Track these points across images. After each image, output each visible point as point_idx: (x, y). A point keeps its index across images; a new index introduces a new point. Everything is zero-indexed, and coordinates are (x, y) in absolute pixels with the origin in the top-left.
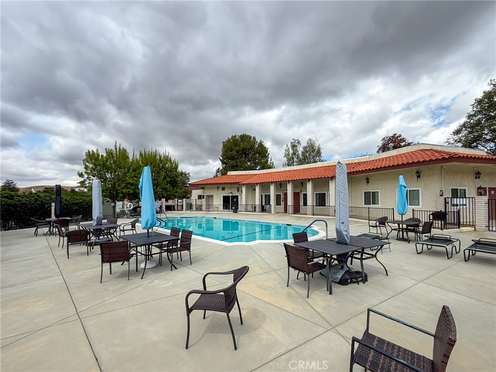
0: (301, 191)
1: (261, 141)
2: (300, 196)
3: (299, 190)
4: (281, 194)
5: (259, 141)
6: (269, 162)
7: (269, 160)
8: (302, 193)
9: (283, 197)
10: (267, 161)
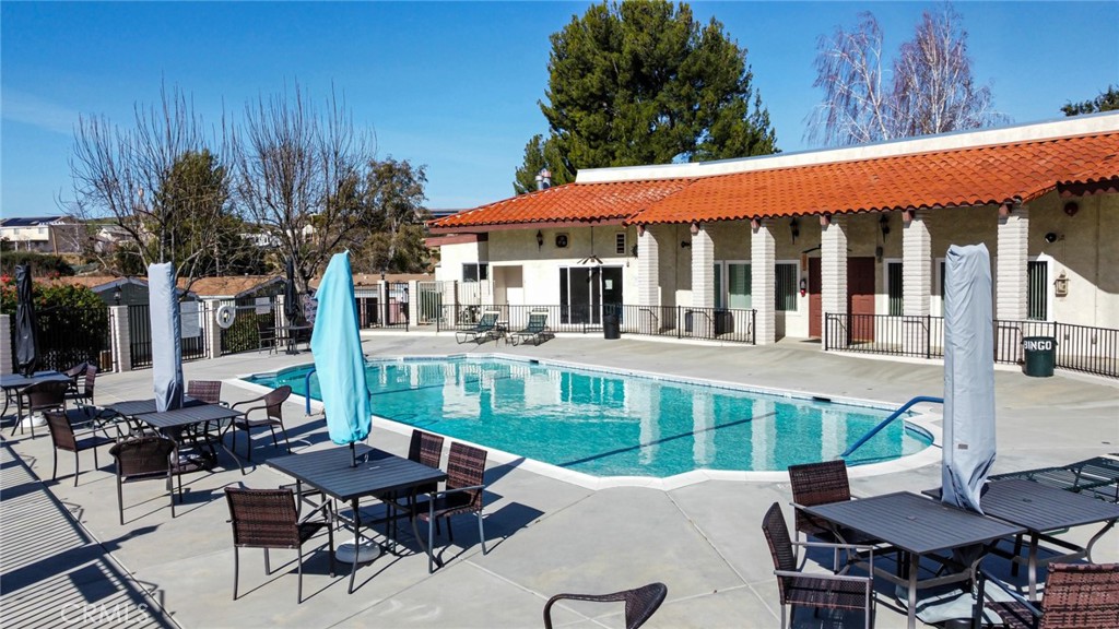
0: (880, 251)
1: (713, 22)
2: (877, 273)
3: (874, 248)
4: (798, 262)
5: (705, 23)
6: (751, 110)
7: (751, 102)
8: (887, 261)
9: (807, 274)
10: (742, 108)
